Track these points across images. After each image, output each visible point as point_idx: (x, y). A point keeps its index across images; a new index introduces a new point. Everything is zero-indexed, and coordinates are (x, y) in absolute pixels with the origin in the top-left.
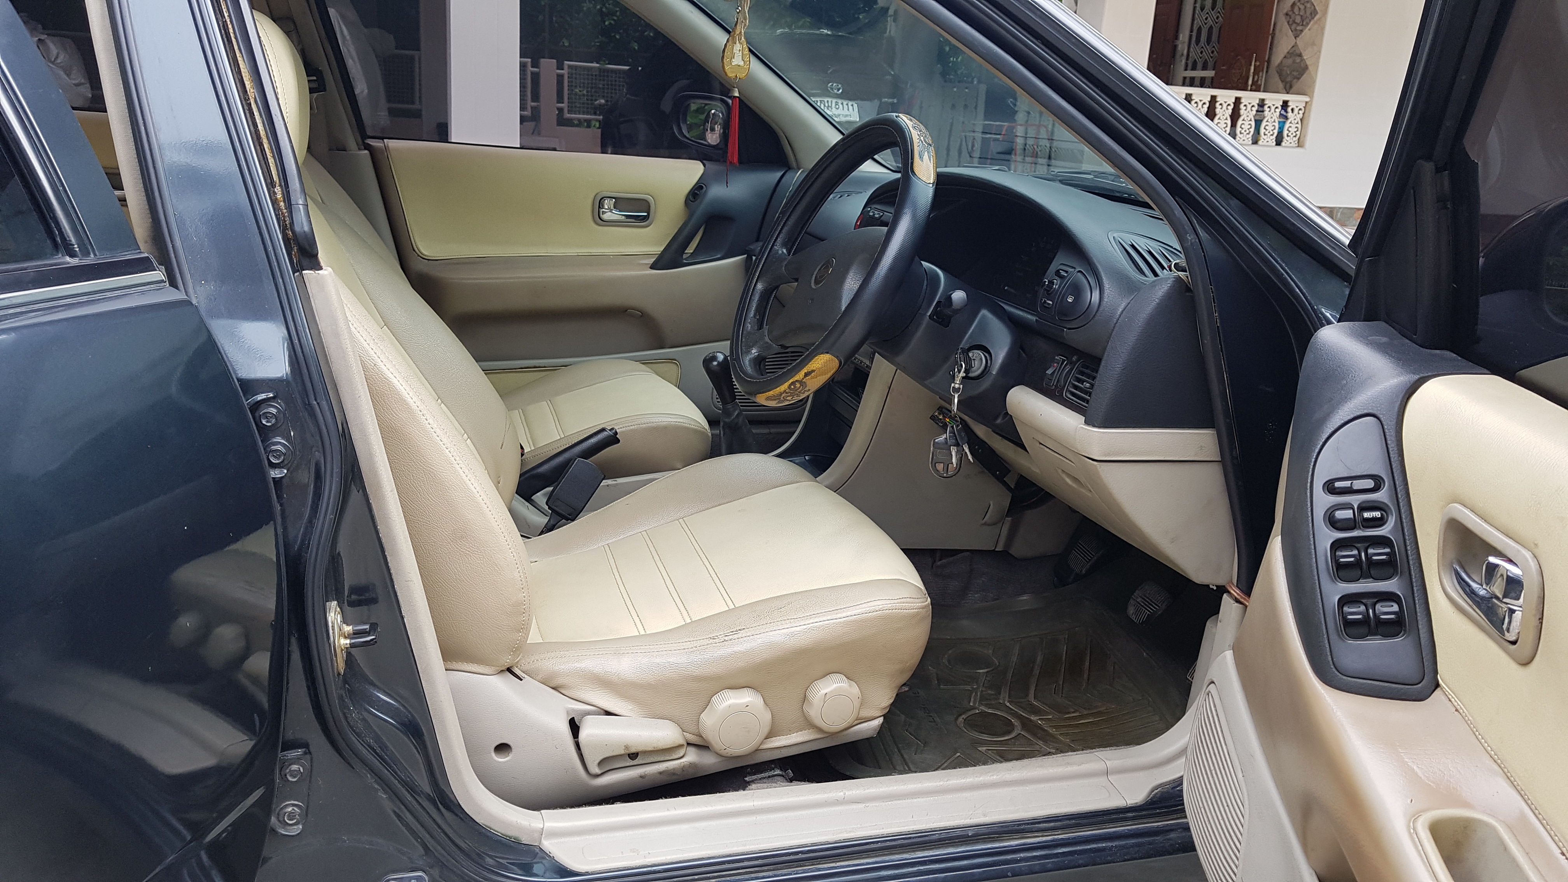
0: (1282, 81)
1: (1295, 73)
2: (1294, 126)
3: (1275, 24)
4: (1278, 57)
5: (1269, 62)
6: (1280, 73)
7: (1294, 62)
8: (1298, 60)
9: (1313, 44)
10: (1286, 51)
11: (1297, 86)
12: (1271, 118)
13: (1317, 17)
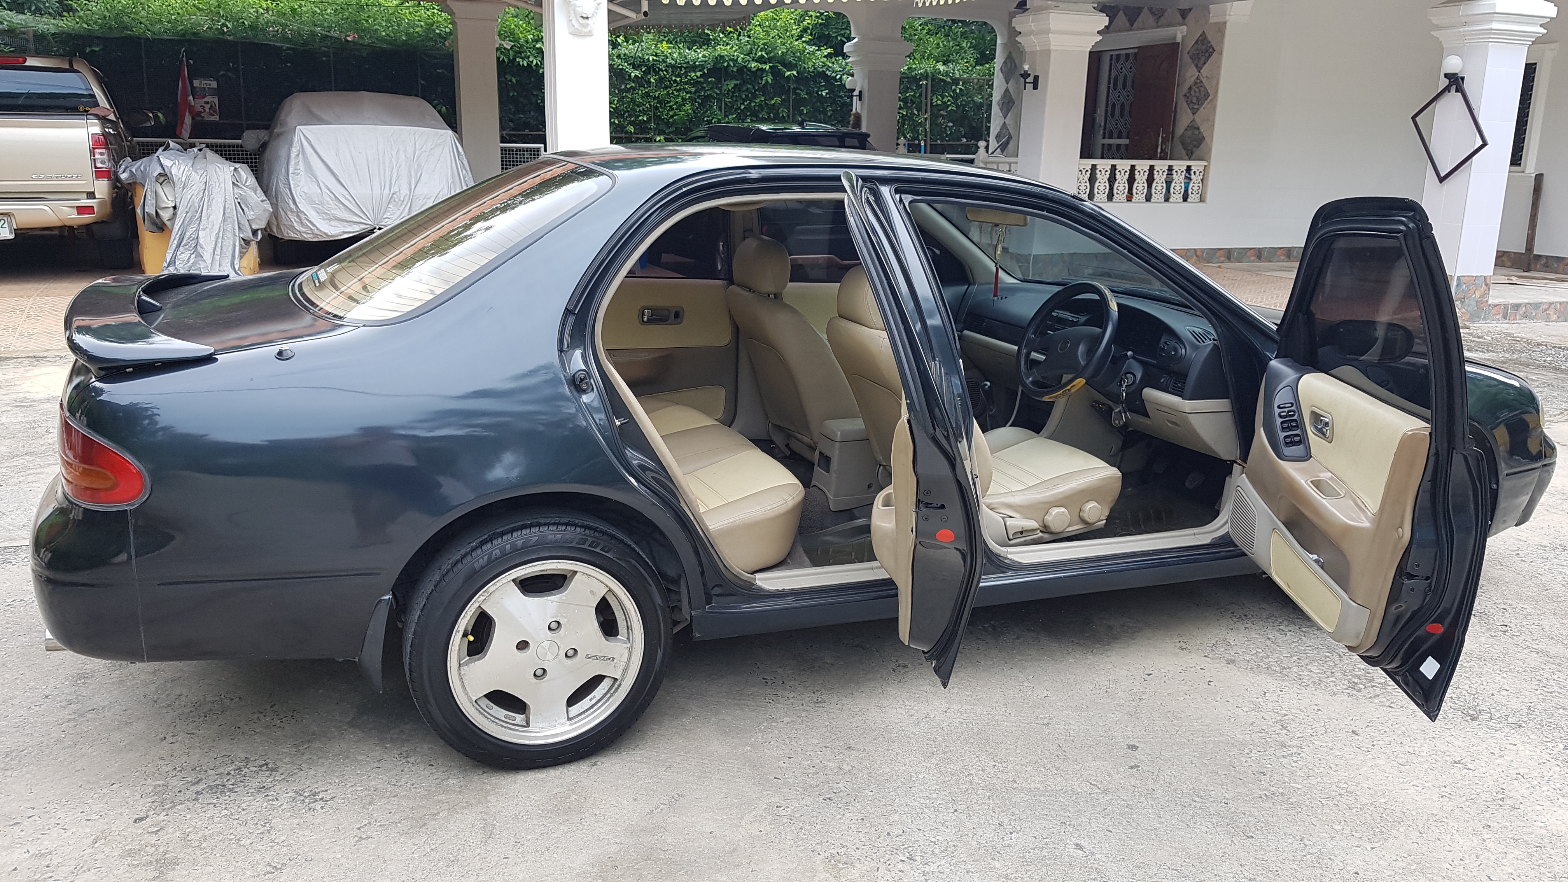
0: (1185, 149)
1: (1195, 143)
2: (1196, 185)
3: (1176, 103)
4: (1180, 130)
5: (1173, 133)
6: (1183, 143)
7: (1193, 134)
8: (1197, 132)
9: (1208, 120)
10: (1186, 126)
11: (1197, 152)
12: (1179, 179)
13: (1210, 98)
